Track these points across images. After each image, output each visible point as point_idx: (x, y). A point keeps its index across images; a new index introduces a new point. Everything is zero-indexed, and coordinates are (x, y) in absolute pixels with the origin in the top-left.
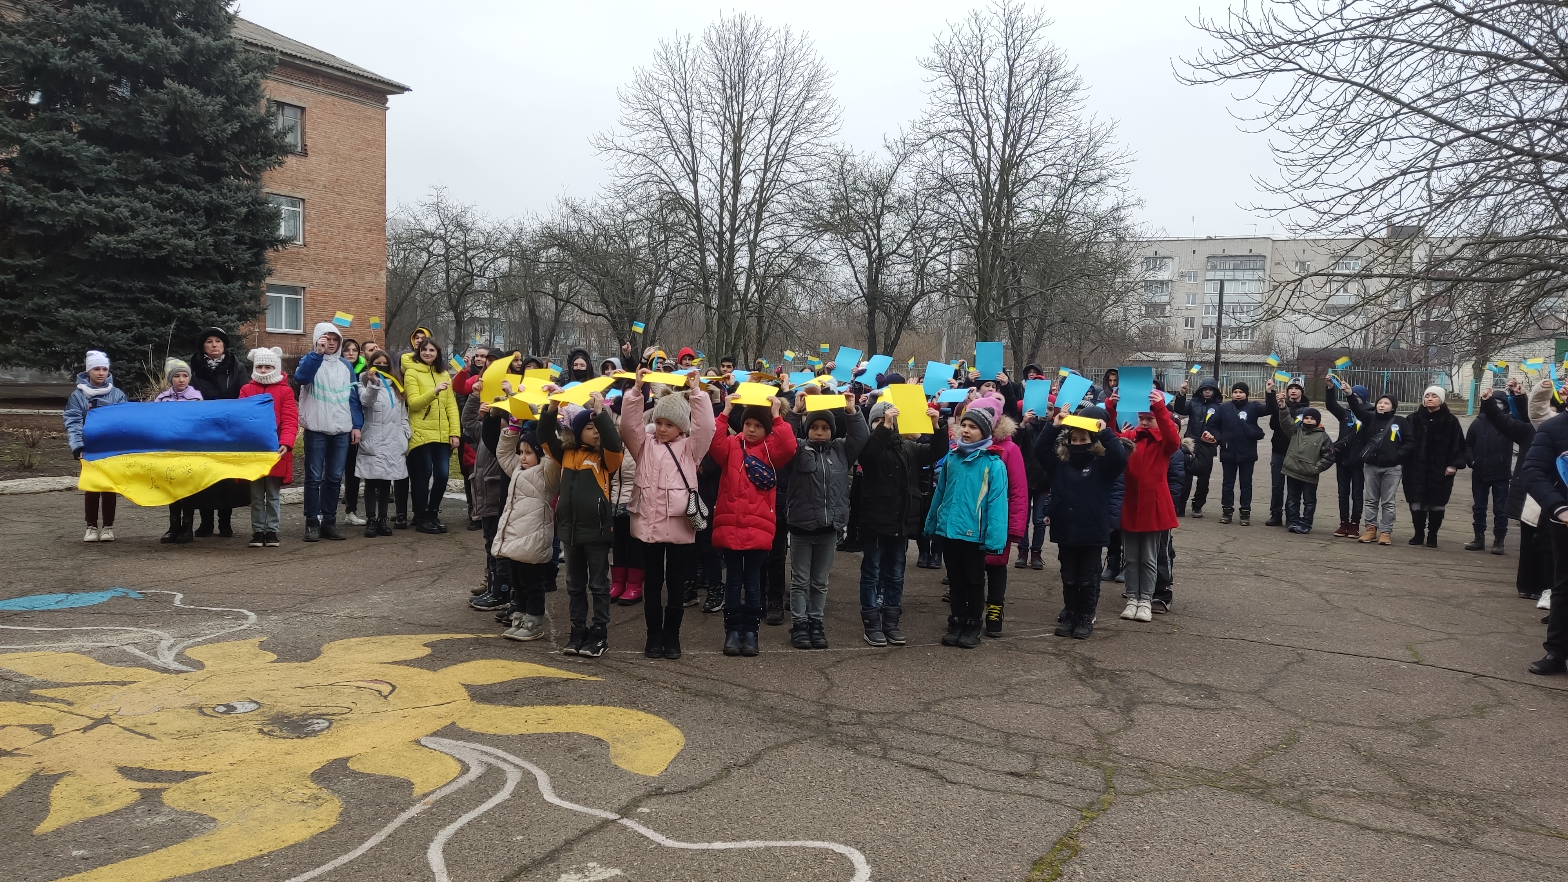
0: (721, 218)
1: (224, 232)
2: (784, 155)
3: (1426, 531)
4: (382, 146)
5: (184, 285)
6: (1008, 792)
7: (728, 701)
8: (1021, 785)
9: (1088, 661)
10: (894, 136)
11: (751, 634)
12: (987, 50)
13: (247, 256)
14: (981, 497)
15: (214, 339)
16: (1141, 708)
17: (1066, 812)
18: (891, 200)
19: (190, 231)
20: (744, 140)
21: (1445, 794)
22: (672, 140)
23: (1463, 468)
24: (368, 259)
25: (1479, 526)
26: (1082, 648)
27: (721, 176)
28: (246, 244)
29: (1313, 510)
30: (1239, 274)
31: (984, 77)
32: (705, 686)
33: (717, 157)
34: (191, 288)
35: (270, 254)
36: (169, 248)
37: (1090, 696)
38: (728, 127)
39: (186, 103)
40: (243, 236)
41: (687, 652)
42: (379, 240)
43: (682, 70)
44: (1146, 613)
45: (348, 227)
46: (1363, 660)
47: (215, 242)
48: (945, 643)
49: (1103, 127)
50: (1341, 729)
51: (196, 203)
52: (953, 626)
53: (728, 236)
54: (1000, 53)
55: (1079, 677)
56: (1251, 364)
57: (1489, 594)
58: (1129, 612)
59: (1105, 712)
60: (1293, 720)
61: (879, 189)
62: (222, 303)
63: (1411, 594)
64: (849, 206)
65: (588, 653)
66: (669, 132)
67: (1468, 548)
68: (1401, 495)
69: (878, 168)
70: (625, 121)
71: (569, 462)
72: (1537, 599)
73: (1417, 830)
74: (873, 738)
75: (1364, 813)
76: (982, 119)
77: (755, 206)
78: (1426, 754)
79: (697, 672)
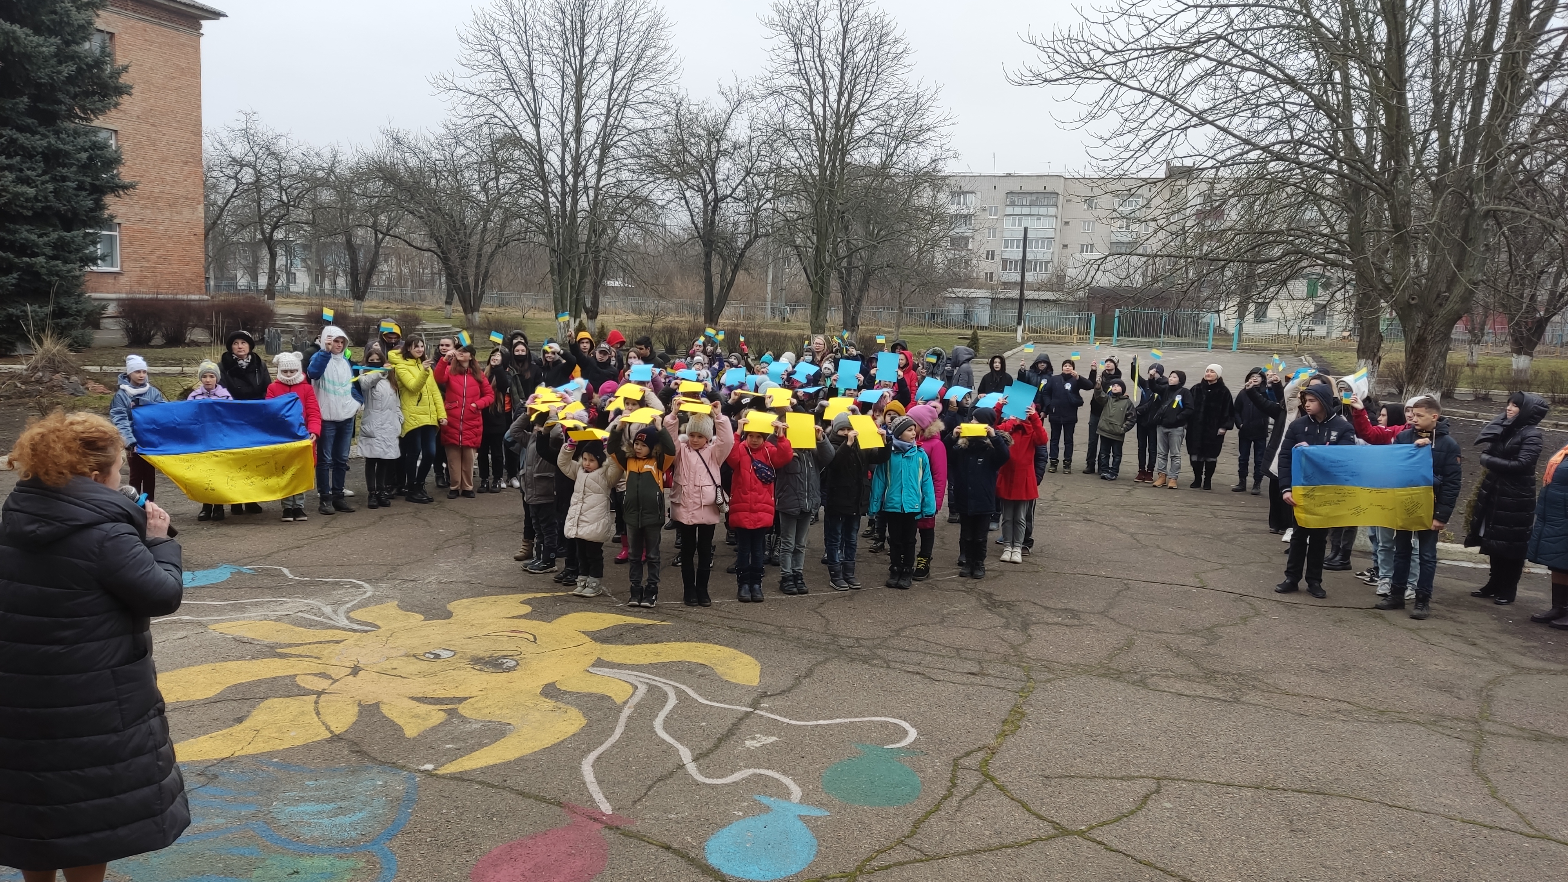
0: (563, 161)
1: (64, 179)
2: (626, 101)
3: (1203, 477)
4: (196, 74)
5: (26, 234)
6: (972, 684)
7: (769, 635)
8: (978, 679)
9: (989, 595)
10: (728, 83)
11: (757, 586)
12: (823, 10)
13: (89, 203)
14: (920, 480)
15: (240, 341)
16: (1033, 627)
17: (1010, 694)
18: (725, 145)
19: (28, 177)
20: (586, 83)
21: (1225, 674)
22: (513, 83)
23: (1231, 428)
24: (185, 193)
25: (1243, 473)
26: (982, 586)
27: (561, 118)
28: (86, 190)
29: (1119, 462)
30: (1035, 210)
31: (820, 36)
32: (744, 625)
33: (558, 100)
34: (34, 237)
35: (109, 199)
36: (9, 196)
37: (999, 621)
38: (569, 71)
39: (18, 44)
40: (83, 182)
41: (715, 601)
42: (195, 173)
43: (522, 11)
44: (1018, 557)
45: (164, 160)
46: (1168, 587)
47: (55, 189)
48: (889, 586)
49: (928, 92)
50: (1159, 635)
51: (34, 148)
52: (893, 573)
53: (570, 180)
54: (835, 14)
55: (986, 607)
56: (1046, 301)
57: (1250, 530)
58: (1006, 556)
59: (1011, 631)
60: (1128, 631)
61: (715, 135)
62: (64, 250)
63: (1196, 532)
64: (685, 150)
65: (648, 604)
66: (509, 75)
67: (1234, 490)
68: (1184, 449)
69: (713, 114)
70: (464, 61)
71: (633, 466)
72: (1283, 534)
73: (1210, 695)
74: (876, 656)
75: (1179, 686)
76: (818, 78)
77: (597, 152)
78: (1212, 649)
79: (731, 616)
